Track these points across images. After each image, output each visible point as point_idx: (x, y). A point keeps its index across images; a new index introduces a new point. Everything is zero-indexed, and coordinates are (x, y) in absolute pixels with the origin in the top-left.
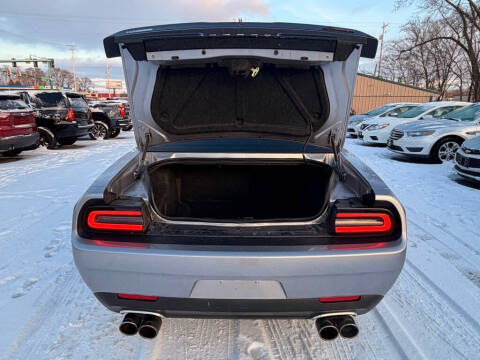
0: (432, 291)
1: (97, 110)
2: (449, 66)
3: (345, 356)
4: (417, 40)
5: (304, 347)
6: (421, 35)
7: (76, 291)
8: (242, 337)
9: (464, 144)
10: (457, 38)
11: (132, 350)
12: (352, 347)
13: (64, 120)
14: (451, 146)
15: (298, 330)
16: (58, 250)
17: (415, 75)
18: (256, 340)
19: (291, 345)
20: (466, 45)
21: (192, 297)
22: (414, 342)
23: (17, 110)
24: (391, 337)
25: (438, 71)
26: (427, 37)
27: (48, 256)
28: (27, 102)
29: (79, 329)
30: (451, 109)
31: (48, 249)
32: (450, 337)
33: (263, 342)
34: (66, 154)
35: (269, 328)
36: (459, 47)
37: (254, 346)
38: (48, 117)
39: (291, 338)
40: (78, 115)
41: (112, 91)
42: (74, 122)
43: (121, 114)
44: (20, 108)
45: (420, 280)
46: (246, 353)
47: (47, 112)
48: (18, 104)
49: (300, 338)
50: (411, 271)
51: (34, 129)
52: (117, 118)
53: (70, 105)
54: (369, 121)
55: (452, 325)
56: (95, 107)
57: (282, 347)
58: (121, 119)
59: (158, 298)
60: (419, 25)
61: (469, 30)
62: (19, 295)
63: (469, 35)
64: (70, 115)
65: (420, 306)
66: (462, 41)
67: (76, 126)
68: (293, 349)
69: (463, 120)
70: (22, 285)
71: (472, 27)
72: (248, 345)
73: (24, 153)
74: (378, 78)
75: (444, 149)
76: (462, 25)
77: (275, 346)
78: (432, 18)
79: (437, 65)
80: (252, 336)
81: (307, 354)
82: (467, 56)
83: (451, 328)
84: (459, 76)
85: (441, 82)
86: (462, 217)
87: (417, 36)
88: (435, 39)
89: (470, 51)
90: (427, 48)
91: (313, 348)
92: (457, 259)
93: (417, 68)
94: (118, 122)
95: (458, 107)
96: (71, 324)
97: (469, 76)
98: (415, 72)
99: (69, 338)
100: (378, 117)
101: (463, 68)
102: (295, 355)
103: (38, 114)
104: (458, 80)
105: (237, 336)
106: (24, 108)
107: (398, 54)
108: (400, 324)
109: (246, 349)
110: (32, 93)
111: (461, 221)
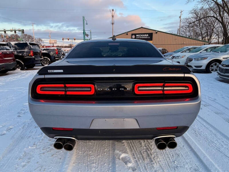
0: (211, 129)
1: (45, 52)
2: (213, 30)
3: (170, 159)
4: (197, 18)
5: (148, 155)
6: (199, 15)
7: (33, 132)
8: (117, 152)
9: (222, 63)
10: (216, 17)
11: (61, 159)
12: (173, 155)
13: (28, 56)
14: (215, 64)
15: (145, 148)
16: (24, 113)
17: (197, 34)
18: (124, 153)
19: (141, 154)
20: (220, 20)
21: (91, 128)
22: (204, 152)
23: (5, 51)
24: (192, 150)
25: (207, 32)
26: (202, 16)
27: (19, 116)
28: (10, 47)
29: (34, 149)
30: (215, 47)
31: (19, 113)
32: (222, 149)
33: (127, 153)
34: (30, 72)
35: (130, 147)
36: (217, 21)
37: (123, 155)
38: (20, 54)
39: (142, 152)
40: (35, 54)
41: (52, 45)
42: (33, 57)
43: (56, 53)
44: (6, 50)
45: (205, 124)
46: (119, 159)
47: (20, 52)
48: (6, 48)
49: (146, 151)
50: (200, 120)
51: (14, 60)
52: (54, 55)
53: (31, 49)
54: (175, 55)
55: (223, 144)
56: (44, 50)
57: (137, 156)
58: (56, 56)
59: (73, 129)
60: (198, 11)
61: (221, 13)
62: (4, 134)
63: (222, 15)
64: (31, 53)
65: (206, 136)
66: (219, 18)
67: (34, 59)
68: (143, 157)
69: (221, 52)
70: (6, 129)
71: (223, 11)
72: (120, 155)
73: (9, 72)
74: (179, 36)
75: (212, 66)
76: (218, 10)
77: (134, 155)
78: (204, 7)
79: (207, 30)
80: (122, 151)
81: (150, 159)
82: (221, 25)
83: (222, 146)
84: (218, 35)
85: (209, 38)
86: (223, 96)
87: (197, 16)
88: (206, 17)
89: (222, 23)
90: (202, 22)
91: (153, 156)
92: (222, 114)
93: (197, 31)
94: (55, 58)
95: (218, 47)
96: (30, 147)
97: (222, 35)
98: (196, 33)
99: (28, 153)
100: (180, 53)
101: (219, 30)
102: (144, 159)
103: (16, 53)
104: (217, 37)
105: (114, 151)
106: (8, 50)
107: (188, 25)
108: (196, 144)
109: (119, 157)
110: (13, 43)
111: (223, 98)
